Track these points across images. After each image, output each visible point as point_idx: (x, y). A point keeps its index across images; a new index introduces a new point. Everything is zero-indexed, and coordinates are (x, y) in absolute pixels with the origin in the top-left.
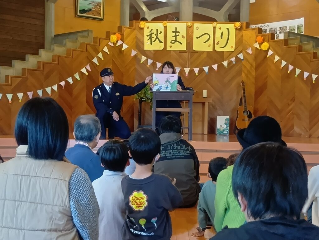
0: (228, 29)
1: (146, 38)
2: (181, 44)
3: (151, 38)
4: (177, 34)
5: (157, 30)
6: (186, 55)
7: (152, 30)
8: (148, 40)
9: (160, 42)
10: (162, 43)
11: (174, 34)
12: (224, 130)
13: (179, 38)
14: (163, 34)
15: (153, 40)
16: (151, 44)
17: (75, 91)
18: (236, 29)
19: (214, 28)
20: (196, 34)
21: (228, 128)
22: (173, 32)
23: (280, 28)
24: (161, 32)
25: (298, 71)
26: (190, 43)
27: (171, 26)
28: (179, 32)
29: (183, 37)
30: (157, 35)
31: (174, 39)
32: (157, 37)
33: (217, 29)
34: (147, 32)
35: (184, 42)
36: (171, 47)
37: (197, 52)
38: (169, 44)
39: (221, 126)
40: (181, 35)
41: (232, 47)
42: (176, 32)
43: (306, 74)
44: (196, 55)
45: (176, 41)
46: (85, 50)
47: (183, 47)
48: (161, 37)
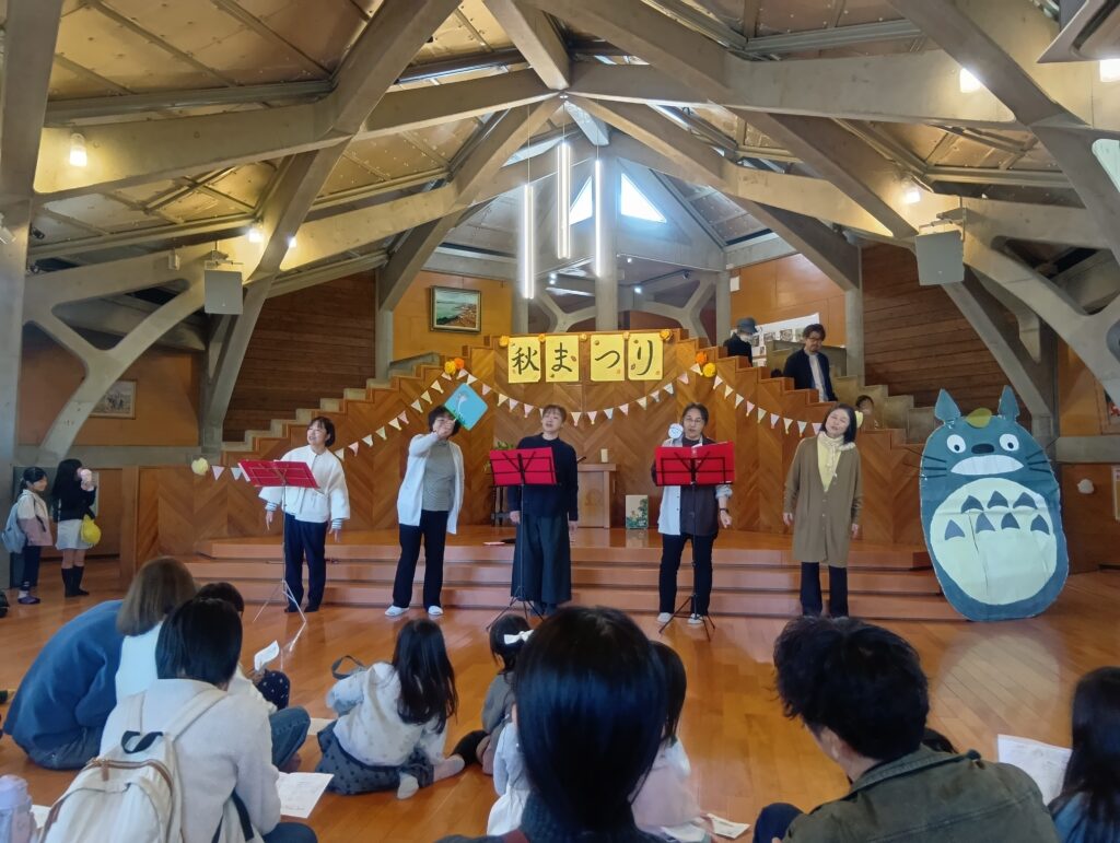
0: (650, 343)
1: (511, 363)
2: (570, 370)
3: (519, 362)
4: (564, 354)
5: (529, 349)
6: (578, 389)
7: (520, 349)
8: (514, 366)
9: (535, 368)
10: (538, 370)
11: (558, 355)
12: (638, 520)
13: (565, 362)
14: (539, 355)
15: (523, 365)
16: (520, 373)
17: (379, 459)
18: (664, 341)
19: (626, 341)
20: (595, 352)
21: (646, 517)
22: (556, 351)
23: (781, 332)
24: (536, 353)
25: (761, 414)
26: (585, 369)
27: (552, 342)
28: (566, 351)
29: (574, 359)
30: (529, 357)
31: (558, 362)
32: (529, 361)
33: (631, 342)
34: (512, 353)
35: (575, 367)
36: (553, 376)
37: (597, 383)
38: (549, 372)
39: (633, 512)
40: (569, 355)
41: (658, 373)
42: (561, 351)
43: (774, 419)
44: (596, 389)
45: (561, 366)
46: (397, 389)
47: (574, 376)
48: (536, 360)
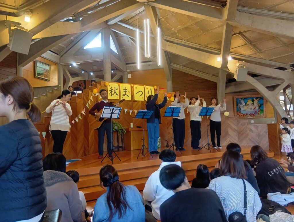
0: (151, 89)
2: (128, 96)
5: (115, 87)
6: (131, 102)
7: (112, 87)
8: (110, 93)
10: (118, 95)
11: (124, 91)
13: (127, 93)
15: (113, 93)
16: (112, 96)
18: (155, 89)
19: (144, 88)
20: (136, 91)
24: (117, 89)
29: (129, 92)
31: (124, 93)
33: (146, 89)
34: (109, 89)
35: (130, 95)
36: (123, 98)
37: (137, 101)
42: (125, 89)
44: (136, 103)
47: (129, 98)
48: (117, 91)
